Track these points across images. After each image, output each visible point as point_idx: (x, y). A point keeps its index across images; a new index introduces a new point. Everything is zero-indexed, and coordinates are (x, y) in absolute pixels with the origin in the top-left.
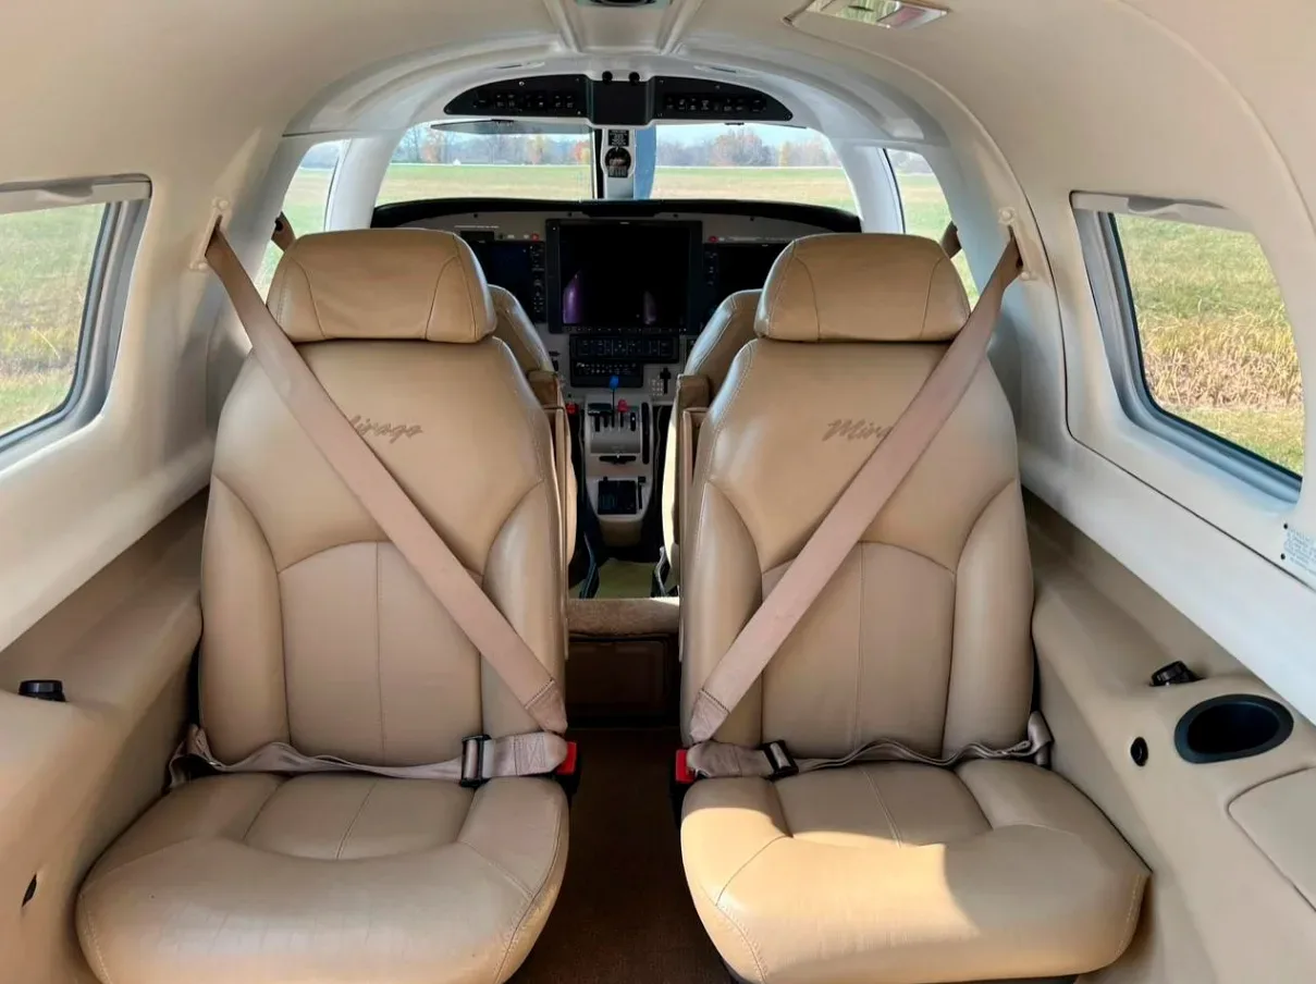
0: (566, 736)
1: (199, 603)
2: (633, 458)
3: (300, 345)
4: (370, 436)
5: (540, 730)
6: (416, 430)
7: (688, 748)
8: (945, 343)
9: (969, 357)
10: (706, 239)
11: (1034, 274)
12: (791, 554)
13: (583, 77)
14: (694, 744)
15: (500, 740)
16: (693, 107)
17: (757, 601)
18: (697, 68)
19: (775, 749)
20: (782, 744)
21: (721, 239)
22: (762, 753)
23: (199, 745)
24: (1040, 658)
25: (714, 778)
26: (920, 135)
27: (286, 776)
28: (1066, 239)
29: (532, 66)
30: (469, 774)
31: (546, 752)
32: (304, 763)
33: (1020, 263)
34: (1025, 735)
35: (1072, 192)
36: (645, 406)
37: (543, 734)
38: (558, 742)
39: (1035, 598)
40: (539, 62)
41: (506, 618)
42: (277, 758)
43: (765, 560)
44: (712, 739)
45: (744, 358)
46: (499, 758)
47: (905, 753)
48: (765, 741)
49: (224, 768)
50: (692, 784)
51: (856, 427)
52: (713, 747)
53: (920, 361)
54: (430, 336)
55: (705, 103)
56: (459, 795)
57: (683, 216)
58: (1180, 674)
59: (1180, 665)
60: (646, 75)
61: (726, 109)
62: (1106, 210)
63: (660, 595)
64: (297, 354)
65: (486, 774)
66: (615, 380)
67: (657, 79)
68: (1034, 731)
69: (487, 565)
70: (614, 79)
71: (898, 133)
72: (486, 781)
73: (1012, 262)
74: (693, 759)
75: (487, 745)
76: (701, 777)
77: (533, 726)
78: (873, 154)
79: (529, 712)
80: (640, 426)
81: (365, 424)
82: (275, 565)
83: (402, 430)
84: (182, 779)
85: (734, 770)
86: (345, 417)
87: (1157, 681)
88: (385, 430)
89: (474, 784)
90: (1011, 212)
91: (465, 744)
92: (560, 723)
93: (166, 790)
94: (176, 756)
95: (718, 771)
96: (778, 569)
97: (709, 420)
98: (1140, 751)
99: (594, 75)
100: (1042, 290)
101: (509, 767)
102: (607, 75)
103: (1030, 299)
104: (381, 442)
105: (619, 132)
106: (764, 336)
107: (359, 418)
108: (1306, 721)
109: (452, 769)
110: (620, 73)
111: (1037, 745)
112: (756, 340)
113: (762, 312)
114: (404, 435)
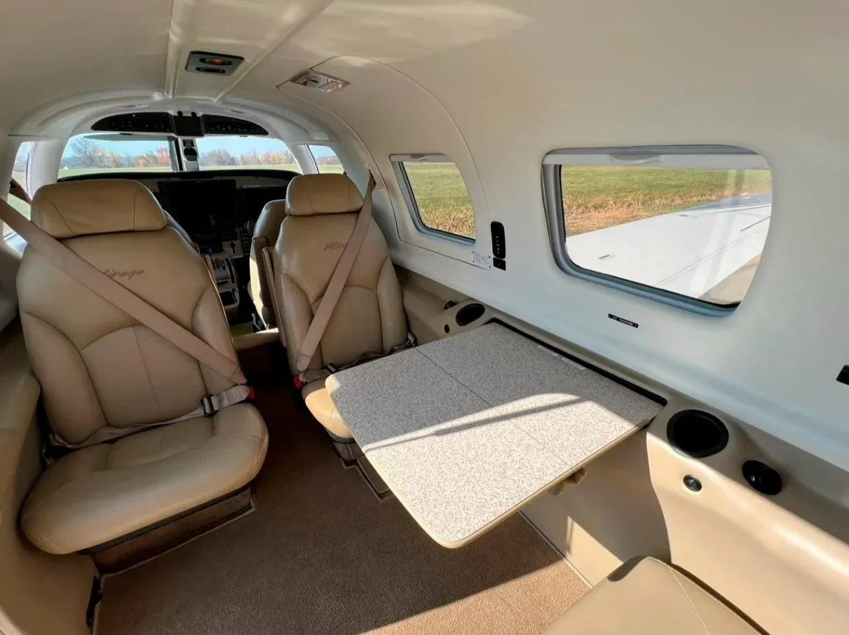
0: (248, 384)
1: (33, 374)
2: (227, 282)
3: (61, 240)
4: (116, 278)
5: (236, 385)
6: (142, 272)
7: (298, 376)
8: (357, 212)
9: (366, 215)
10: (238, 187)
11: (380, 186)
12: (322, 295)
13: (167, 114)
14: (300, 373)
15: (219, 395)
16: (224, 129)
17: (312, 317)
18: (225, 111)
19: (329, 367)
20: (331, 365)
21: (245, 187)
22: (326, 370)
23: (57, 441)
24: (408, 313)
25: (312, 382)
26: (328, 139)
27: (112, 441)
28: (390, 173)
29: (142, 107)
30: (208, 411)
31: (241, 393)
32: (121, 432)
33: (375, 183)
34: (407, 339)
35: (390, 155)
36: (227, 260)
37: (237, 387)
38: (245, 387)
39: (402, 296)
40: (145, 104)
41: (208, 344)
42: (107, 434)
43: (312, 300)
44: (307, 370)
45: (285, 225)
46: (220, 401)
47: (374, 355)
48: (325, 365)
49: (76, 447)
50: (303, 387)
51: (336, 244)
52: (308, 372)
53: (352, 218)
54: (136, 229)
55: (229, 127)
56: (207, 421)
57: (225, 178)
58: (452, 304)
59: (451, 301)
60: (200, 114)
61: (239, 130)
62: (400, 161)
63: (258, 330)
64: (63, 246)
65: (216, 408)
66: (210, 250)
67: (205, 116)
68: (410, 337)
69: (192, 324)
70: (184, 115)
71: (316, 139)
72: (217, 411)
73: (373, 183)
74: (301, 378)
75: (213, 399)
76: (306, 383)
77: (232, 384)
78: (303, 147)
79: (230, 380)
80: (227, 268)
81: (112, 273)
82: (76, 348)
83: (134, 272)
84: (52, 460)
85: (319, 377)
86: (100, 271)
87: (446, 308)
88: (124, 274)
89: (212, 414)
90: (368, 164)
91: (202, 401)
92: (244, 381)
93: (44, 467)
94: (44, 451)
95: (312, 379)
96: (318, 302)
97: (276, 251)
98: (447, 329)
99: (173, 112)
100: (383, 191)
101: (226, 402)
102: (180, 113)
103: (381, 195)
104: (125, 280)
105: (188, 141)
106: (291, 215)
107: (108, 270)
108: (488, 306)
109: (200, 412)
110: (187, 112)
111: (412, 341)
112: (287, 218)
113: (288, 205)
114: (135, 275)
